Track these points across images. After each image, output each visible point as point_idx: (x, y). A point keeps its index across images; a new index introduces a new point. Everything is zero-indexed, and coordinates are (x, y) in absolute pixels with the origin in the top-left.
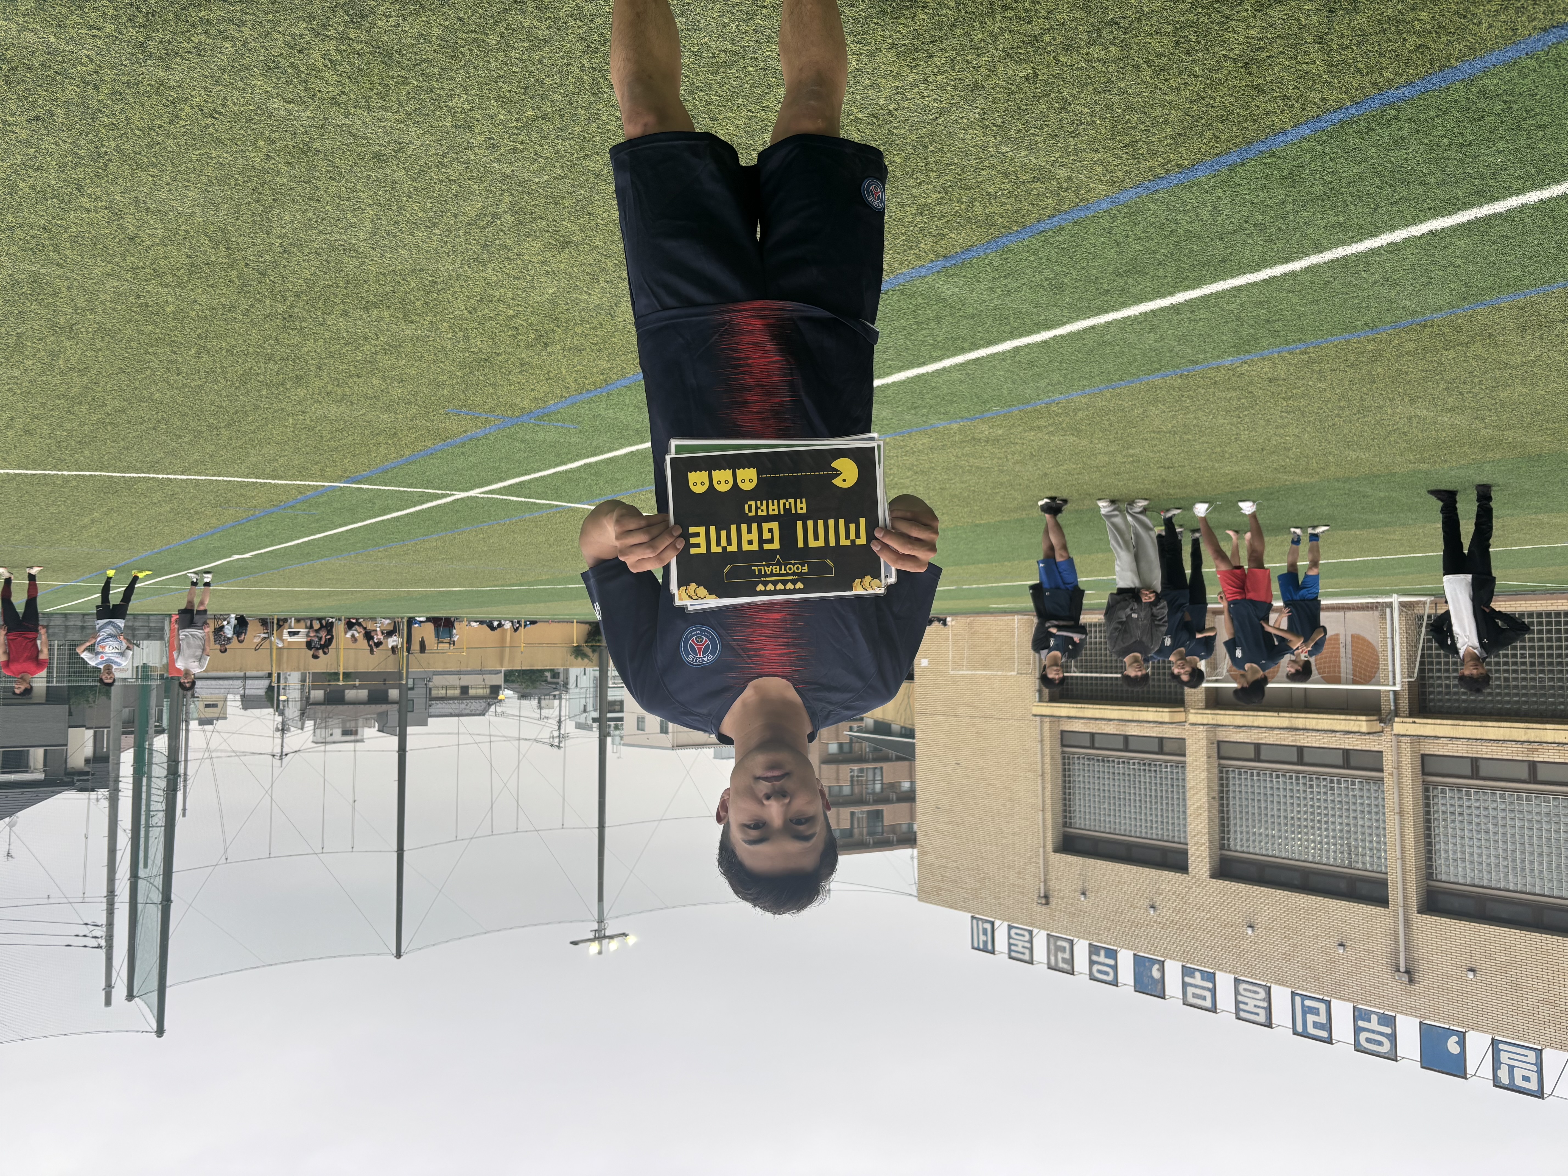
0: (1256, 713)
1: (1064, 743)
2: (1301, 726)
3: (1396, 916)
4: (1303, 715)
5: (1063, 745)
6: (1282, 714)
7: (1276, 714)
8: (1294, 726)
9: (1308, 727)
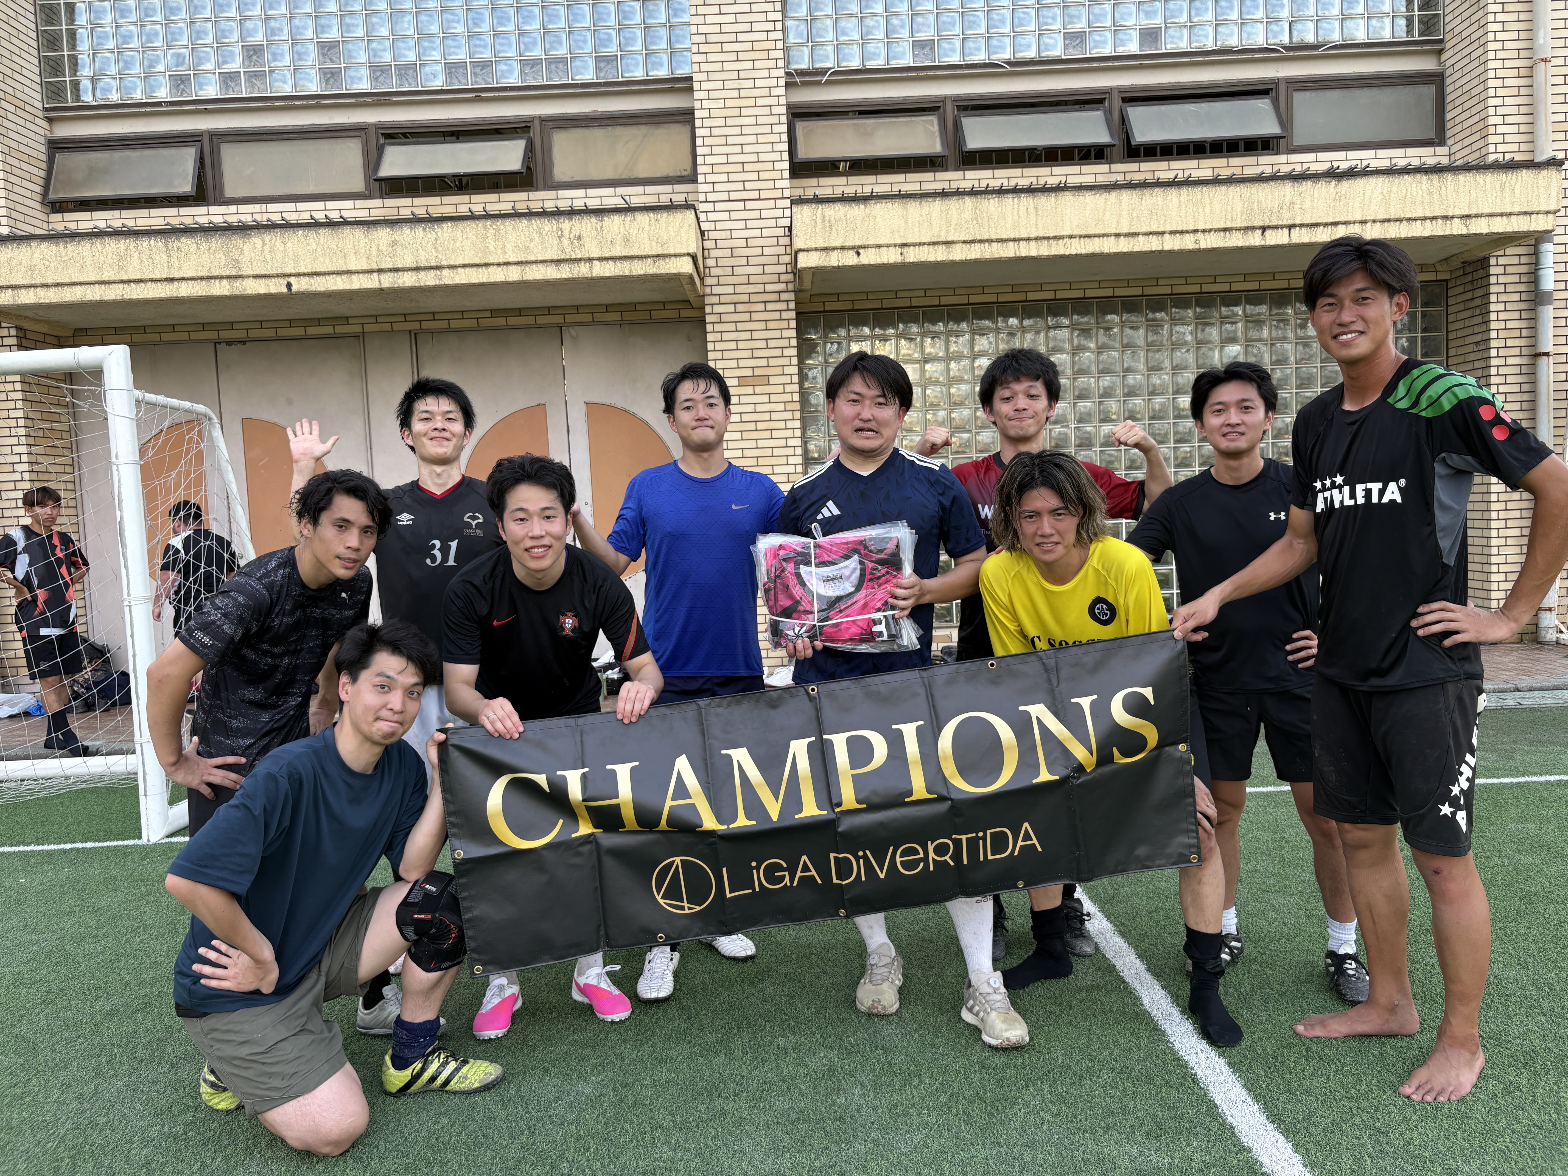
0: (387, 281)
1: (1429, 91)
2: (187, 243)
4: (185, 290)
5: (1437, 79)
6: (276, 287)
7: (300, 285)
8: (216, 242)
9: (158, 244)
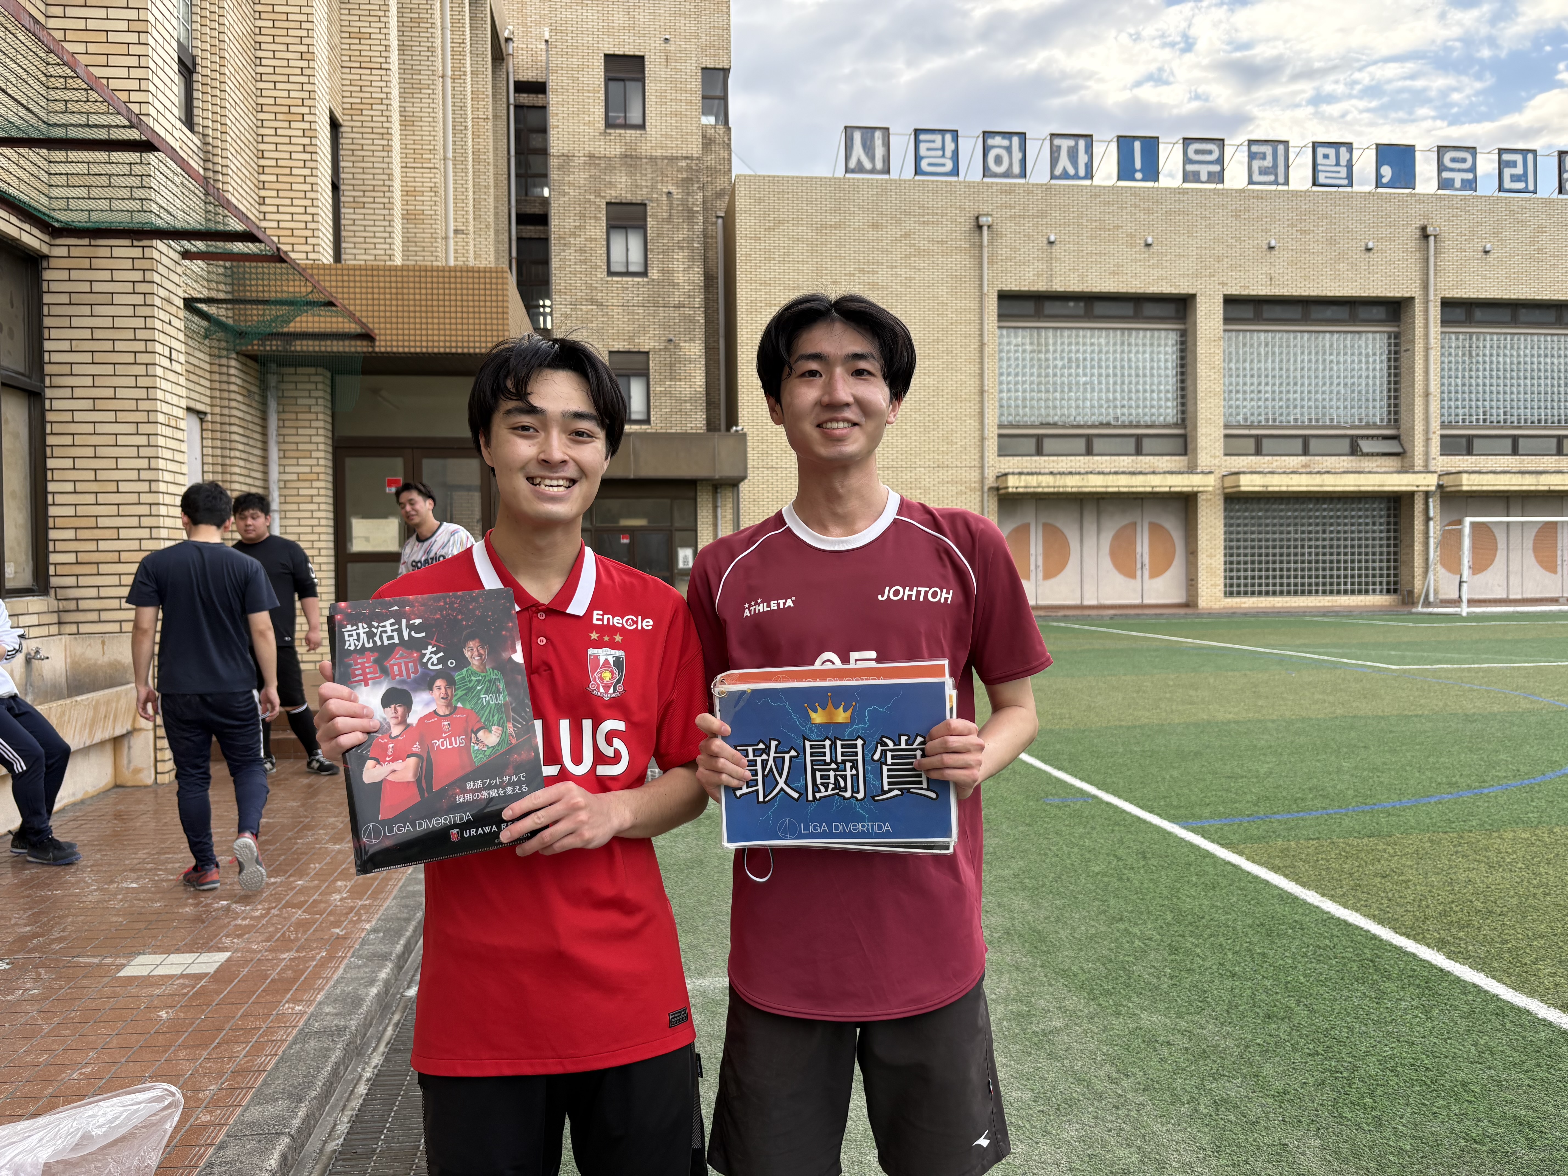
2: (1527, 476)
3: (1436, 290)
6: (1546, 488)
7: (1552, 488)
9: (1519, 476)
